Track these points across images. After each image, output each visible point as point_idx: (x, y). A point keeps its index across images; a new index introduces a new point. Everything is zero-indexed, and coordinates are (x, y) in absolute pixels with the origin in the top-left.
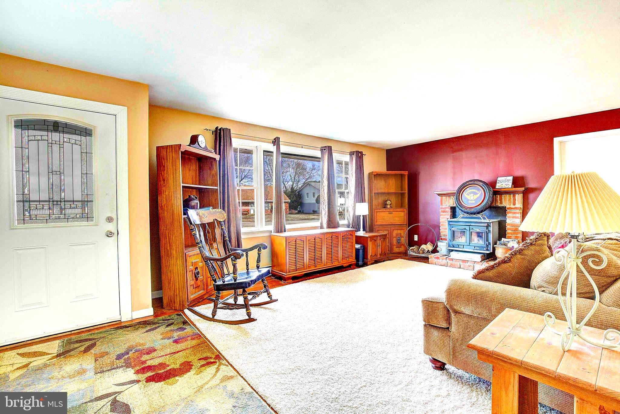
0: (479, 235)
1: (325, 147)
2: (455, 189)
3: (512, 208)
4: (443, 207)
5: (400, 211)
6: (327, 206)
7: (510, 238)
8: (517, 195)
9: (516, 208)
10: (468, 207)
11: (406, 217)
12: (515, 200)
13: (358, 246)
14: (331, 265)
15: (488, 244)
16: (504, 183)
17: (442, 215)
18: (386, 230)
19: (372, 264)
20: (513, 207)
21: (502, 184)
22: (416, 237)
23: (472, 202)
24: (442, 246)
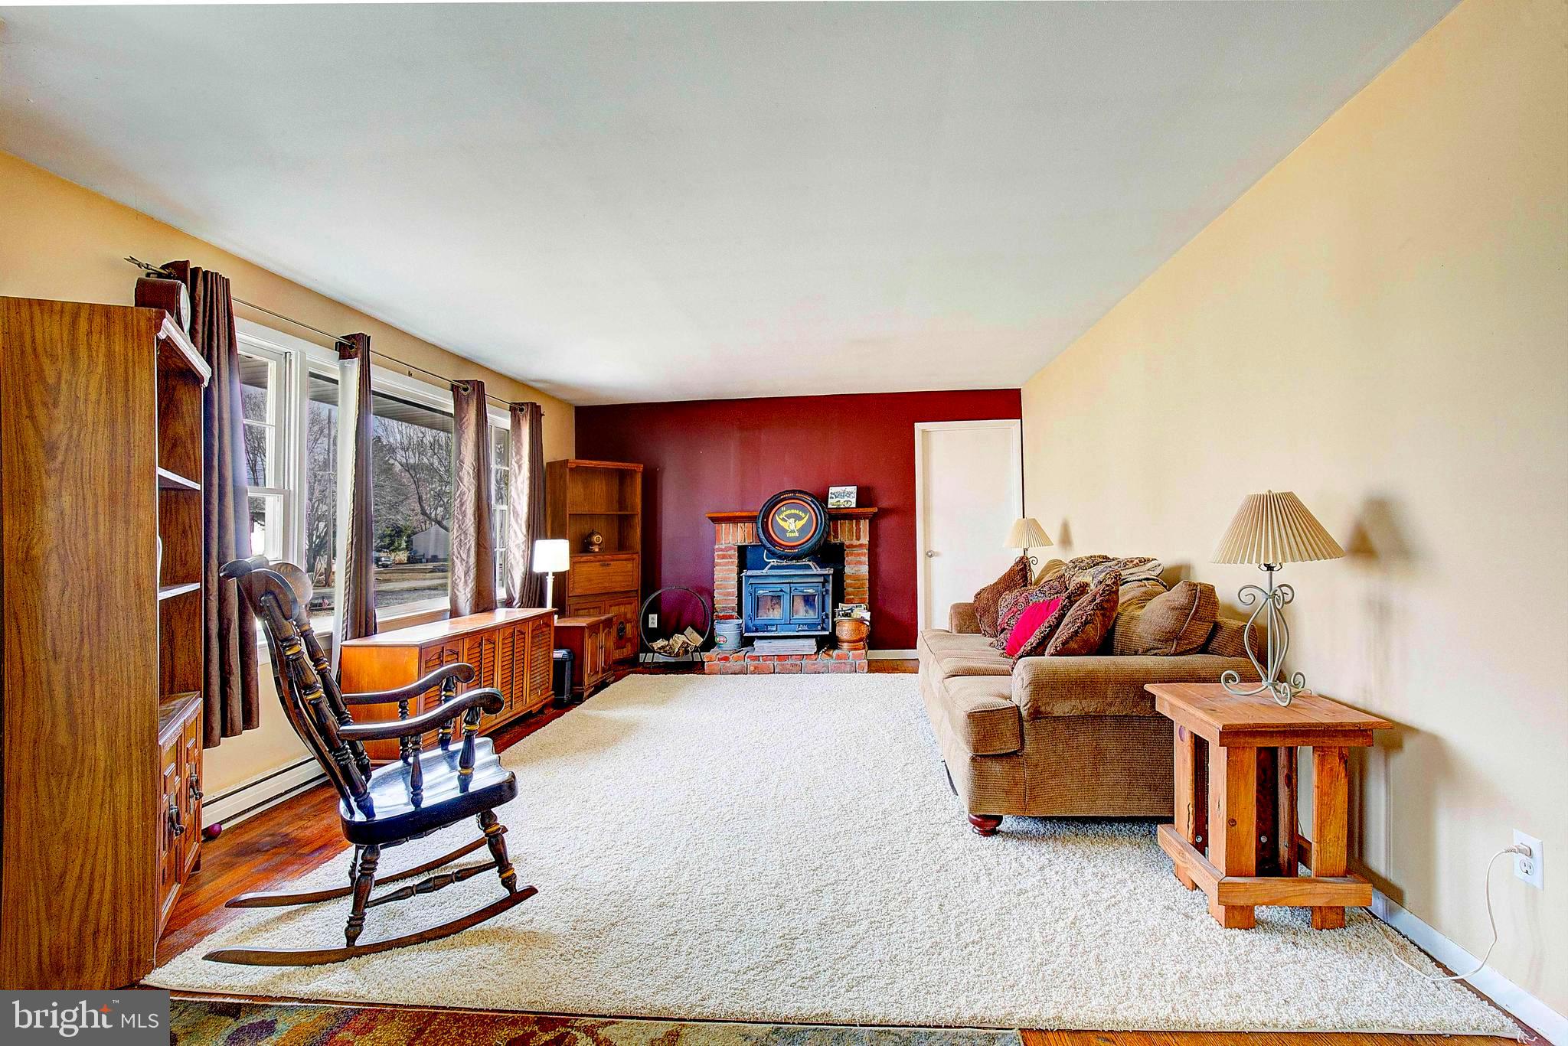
0: (808, 600)
1: (467, 381)
2: (756, 507)
3: (856, 546)
4: (721, 546)
5: (625, 560)
6: (473, 550)
7: (850, 601)
8: (862, 522)
9: (861, 546)
10: (786, 546)
11: (637, 573)
12: (858, 529)
13: (558, 654)
14: (508, 715)
15: (824, 617)
16: (844, 496)
17: (719, 564)
18: (594, 608)
19: (591, 695)
20: (858, 543)
21: (838, 499)
22: (653, 619)
23: (793, 535)
24: (727, 632)
